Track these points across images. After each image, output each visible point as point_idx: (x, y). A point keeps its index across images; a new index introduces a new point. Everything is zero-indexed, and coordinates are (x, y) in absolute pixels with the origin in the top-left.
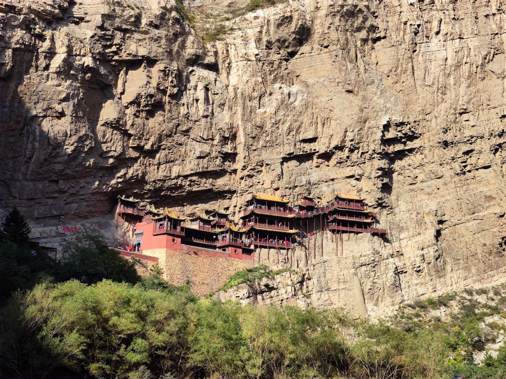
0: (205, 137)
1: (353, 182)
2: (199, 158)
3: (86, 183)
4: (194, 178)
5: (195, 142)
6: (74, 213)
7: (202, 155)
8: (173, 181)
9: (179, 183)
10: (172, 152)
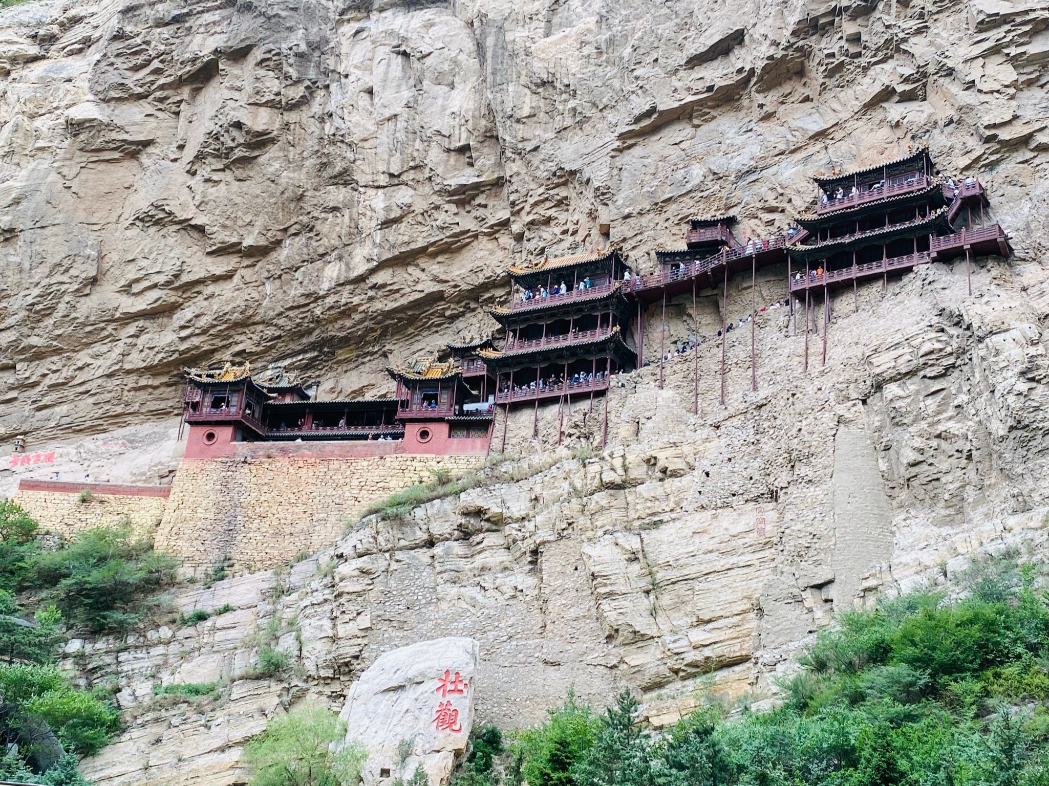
0: (395, 170)
1: (894, 110)
2: (387, 223)
3: (92, 357)
4: (380, 278)
5: (371, 192)
6: (58, 425)
7: (392, 216)
8: (327, 300)
9: (343, 301)
10: (317, 235)
